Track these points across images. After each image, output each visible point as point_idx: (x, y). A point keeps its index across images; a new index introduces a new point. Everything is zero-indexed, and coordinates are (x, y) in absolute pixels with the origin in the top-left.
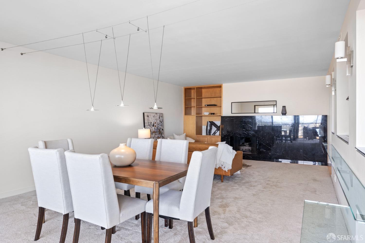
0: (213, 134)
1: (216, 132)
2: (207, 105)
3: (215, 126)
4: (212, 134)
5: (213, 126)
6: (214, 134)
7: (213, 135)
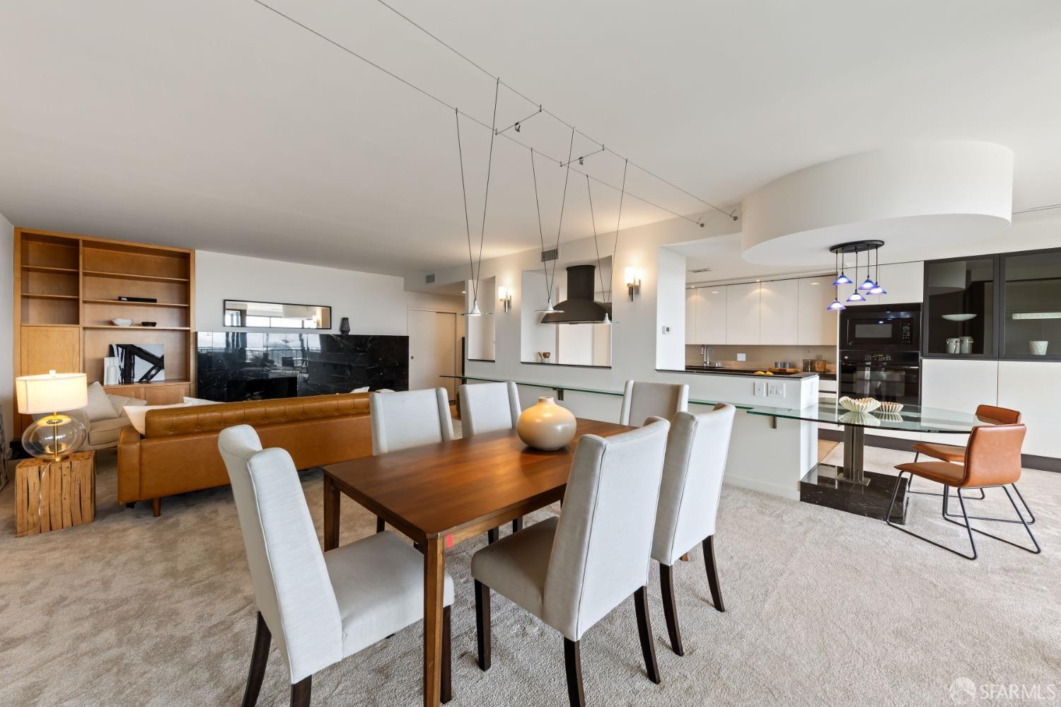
0: (142, 379)
1: (153, 372)
2: (127, 298)
3: (146, 356)
4: (136, 379)
5: (136, 357)
6: (144, 380)
7: (140, 381)
